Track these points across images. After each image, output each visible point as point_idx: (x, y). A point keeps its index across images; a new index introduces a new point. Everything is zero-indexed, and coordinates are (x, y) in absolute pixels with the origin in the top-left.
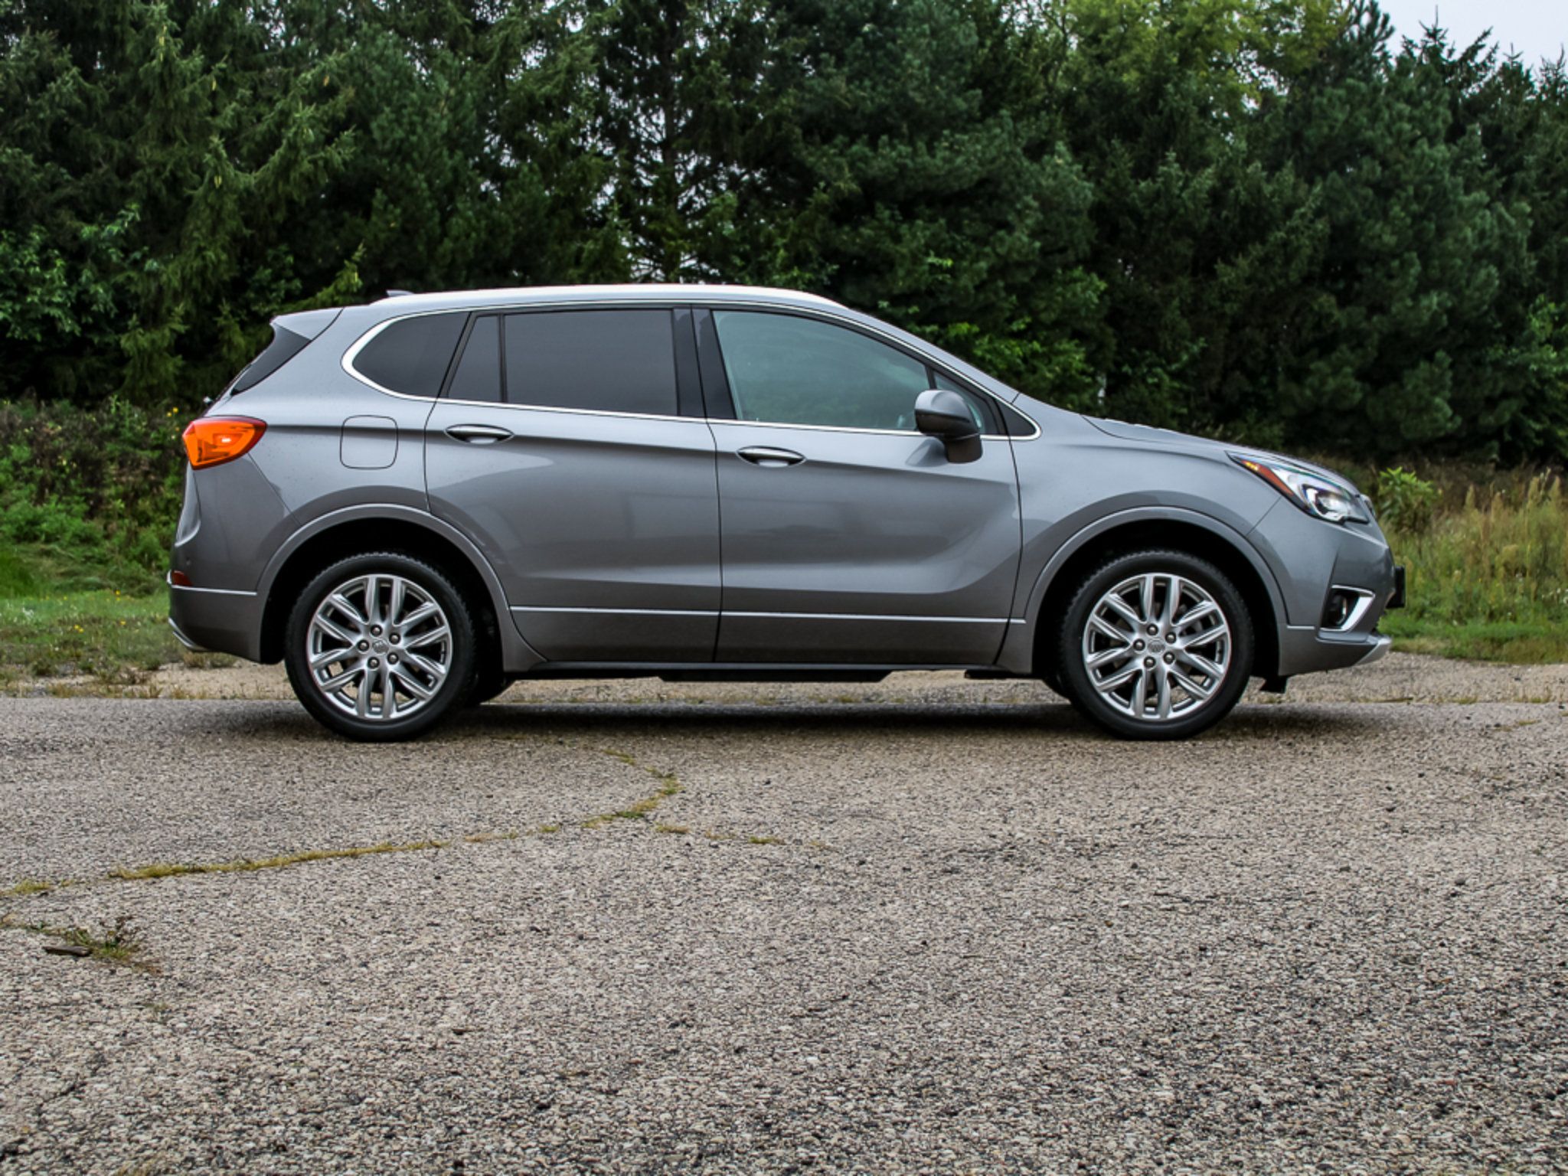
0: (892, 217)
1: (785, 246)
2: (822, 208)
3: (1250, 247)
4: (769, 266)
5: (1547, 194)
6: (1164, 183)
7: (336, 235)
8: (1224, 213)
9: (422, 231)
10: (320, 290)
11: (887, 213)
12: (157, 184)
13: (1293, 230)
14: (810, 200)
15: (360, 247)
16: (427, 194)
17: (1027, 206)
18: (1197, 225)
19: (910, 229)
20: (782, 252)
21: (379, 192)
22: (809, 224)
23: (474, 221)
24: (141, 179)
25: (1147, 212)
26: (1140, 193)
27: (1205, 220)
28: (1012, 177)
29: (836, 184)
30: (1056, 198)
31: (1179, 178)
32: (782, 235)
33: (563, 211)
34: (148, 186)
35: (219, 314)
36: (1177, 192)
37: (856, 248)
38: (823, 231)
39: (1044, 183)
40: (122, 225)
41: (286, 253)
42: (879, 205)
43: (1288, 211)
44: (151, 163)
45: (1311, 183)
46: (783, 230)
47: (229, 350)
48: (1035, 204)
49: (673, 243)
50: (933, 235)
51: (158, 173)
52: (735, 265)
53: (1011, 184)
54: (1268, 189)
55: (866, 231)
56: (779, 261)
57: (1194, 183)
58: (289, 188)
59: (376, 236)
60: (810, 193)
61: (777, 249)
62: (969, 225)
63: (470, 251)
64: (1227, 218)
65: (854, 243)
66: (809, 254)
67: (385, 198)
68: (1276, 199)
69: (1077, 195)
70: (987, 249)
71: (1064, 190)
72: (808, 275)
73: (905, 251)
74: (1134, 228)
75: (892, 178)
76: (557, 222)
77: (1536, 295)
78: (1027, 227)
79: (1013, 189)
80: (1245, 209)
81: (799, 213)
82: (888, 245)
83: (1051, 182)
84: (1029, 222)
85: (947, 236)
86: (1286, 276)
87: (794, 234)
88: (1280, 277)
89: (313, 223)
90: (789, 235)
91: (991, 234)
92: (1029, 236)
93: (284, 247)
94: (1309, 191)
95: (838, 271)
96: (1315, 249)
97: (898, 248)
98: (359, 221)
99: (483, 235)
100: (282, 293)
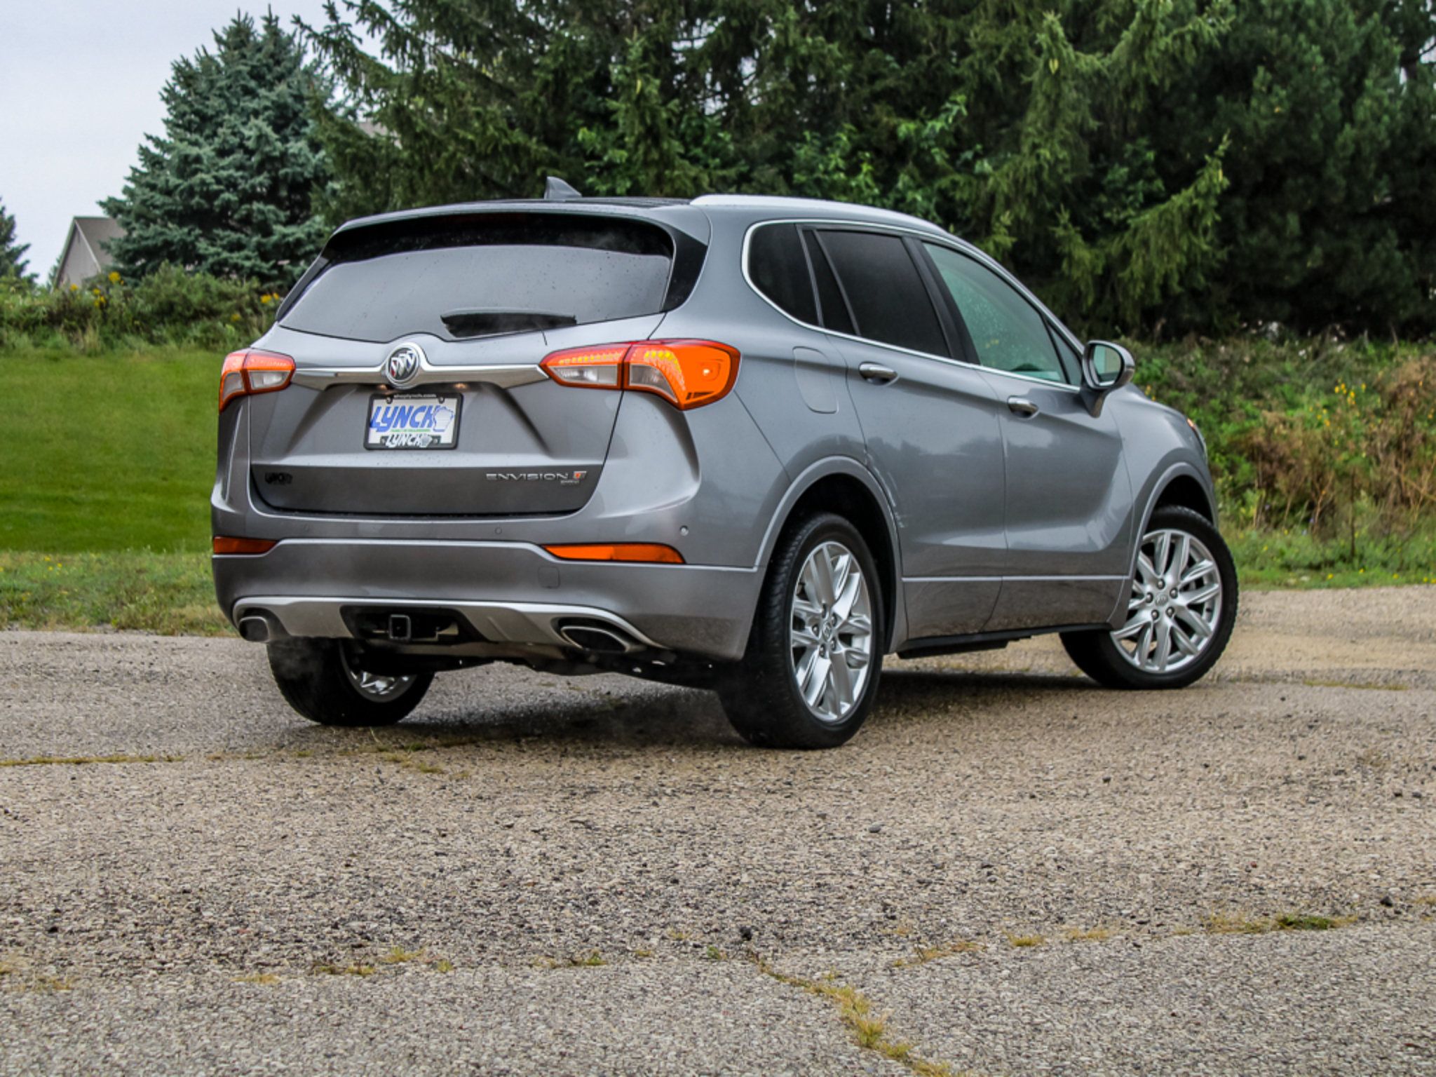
7: (1209, 123)
9: (1317, 116)
10: (1179, 193)
12: (991, 71)
15: (1224, 139)
16: (1324, 70)
21: (1261, 70)
24: (971, 66)
34: (981, 75)
35: (1057, 224)
40: (946, 120)
41: (1149, 148)
44: (983, 46)
47: (1070, 266)
51: (991, 58)
58: (1145, 69)
63: (1381, 139)
67: (1270, 77)
89: (1180, 110)
93: (1144, 141)
98: (1239, 105)
99: (1401, 118)
100: (1141, 197)
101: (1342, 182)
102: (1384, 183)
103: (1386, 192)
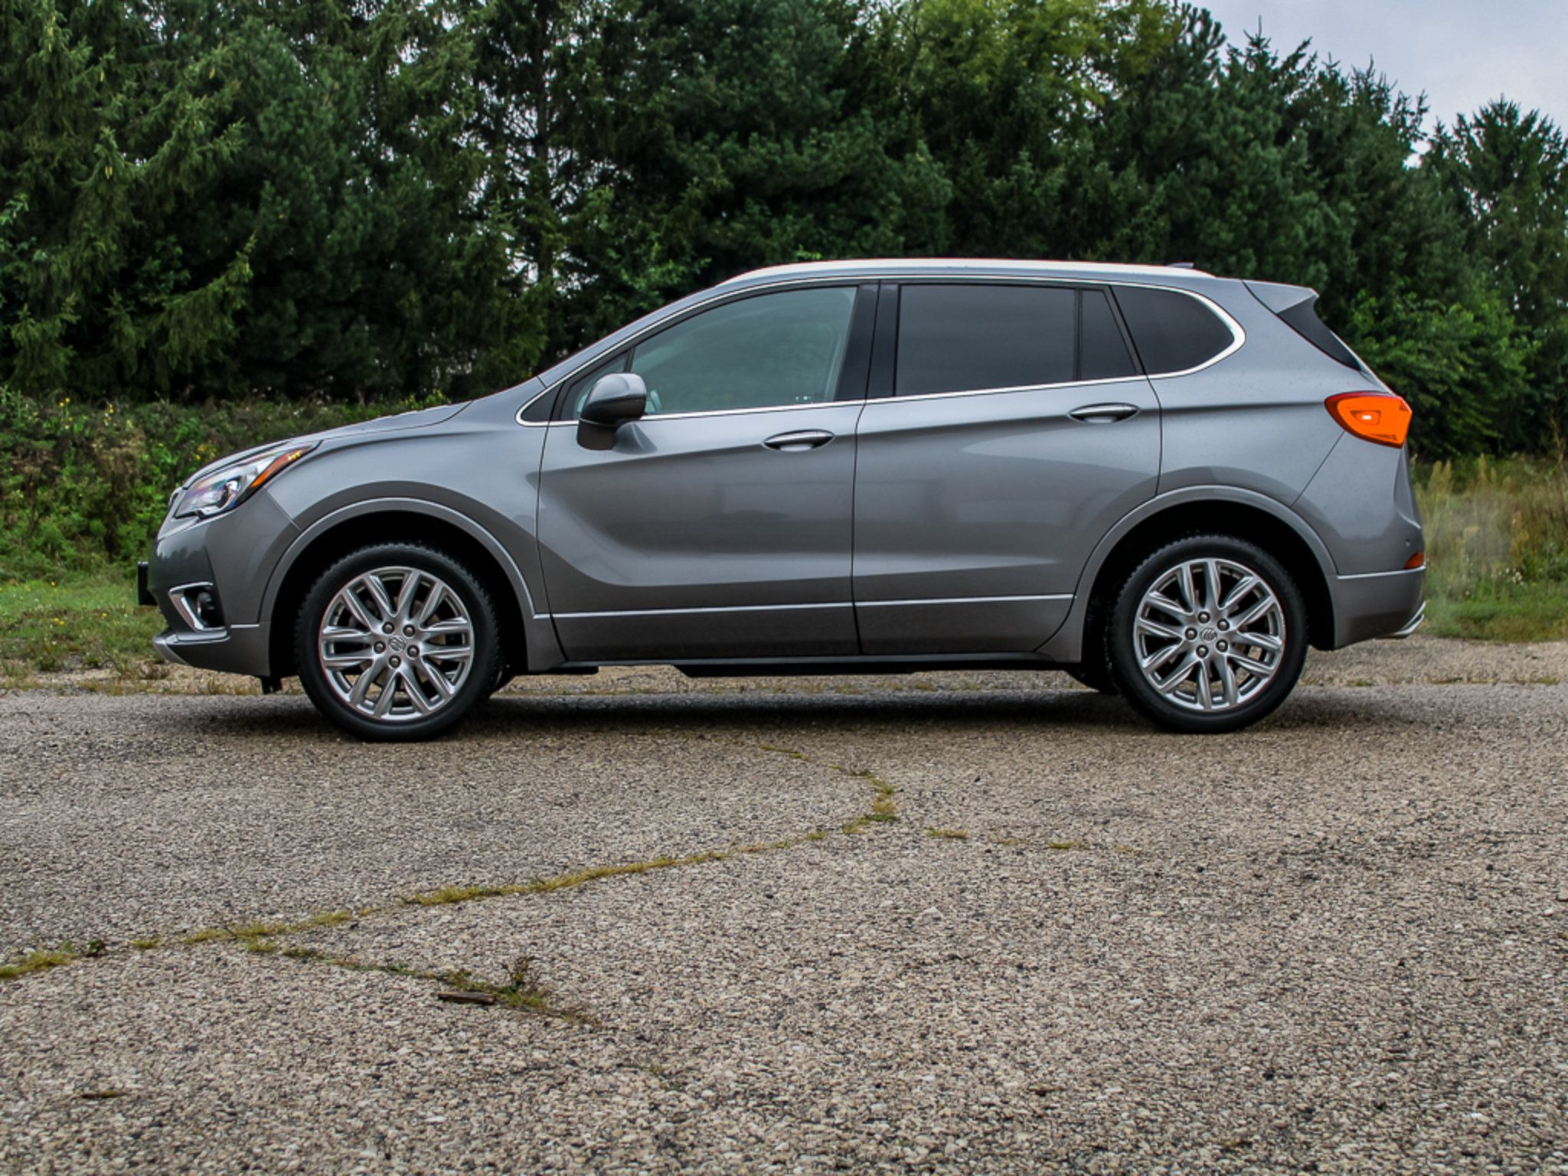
0: (762, 212)
1: (659, 239)
2: (696, 203)
3: (1098, 243)
4: (644, 259)
5: (1366, 195)
6: (1018, 181)
7: (224, 226)
8: (1074, 210)
9: (310, 223)
10: (211, 281)
11: (757, 208)
12: (45, 174)
13: (1139, 227)
14: (683, 194)
15: (252, 238)
16: (314, 186)
17: (891, 203)
18: (1047, 222)
19: (780, 223)
20: (656, 245)
21: (267, 184)
22: (682, 218)
23: (360, 214)
24: (29, 170)
25: (1001, 209)
26: (994, 191)
27: (1055, 217)
28: (875, 174)
29: (709, 179)
30: (917, 195)
31: (1031, 176)
32: (656, 229)
33: (444, 205)
34: (36, 176)
35: (110, 305)
36: (1030, 189)
37: (728, 242)
38: (696, 225)
39: (906, 180)
40: (11, 214)
41: (175, 244)
42: (749, 201)
43: (1133, 207)
44: (39, 153)
45: (1151, 181)
46: (657, 226)
47: (120, 341)
48: (898, 200)
49: (551, 236)
50: (802, 230)
51: (46, 164)
52: (611, 259)
53: (873, 180)
54: (1114, 187)
55: (738, 226)
56: (653, 254)
57: (1046, 181)
58: (178, 180)
59: (265, 229)
60: (684, 188)
61: (652, 243)
62: (835, 220)
63: (357, 243)
64: (1076, 217)
65: (726, 237)
66: (682, 248)
67: (273, 190)
68: (1121, 198)
69: (938, 191)
70: (853, 244)
71: (925, 186)
72: (681, 268)
73: (775, 244)
74: (989, 224)
75: (762, 174)
76: (439, 215)
77: (1357, 291)
78: (891, 222)
79: (876, 186)
80: (1093, 207)
81: (672, 207)
82: (758, 239)
83: (913, 179)
84: (893, 217)
85: (814, 231)
87: (667, 228)
89: (201, 214)
90: (663, 230)
91: (855, 229)
92: (893, 231)
93: (172, 239)
94: (1152, 191)
95: (710, 264)
96: (1158, 246)
97: (768, 242)
98: (248, 212)
99: (370, 227)
100: (171, 284)
101: (329, 276)
102: (358, 278)
103: (359, 286)
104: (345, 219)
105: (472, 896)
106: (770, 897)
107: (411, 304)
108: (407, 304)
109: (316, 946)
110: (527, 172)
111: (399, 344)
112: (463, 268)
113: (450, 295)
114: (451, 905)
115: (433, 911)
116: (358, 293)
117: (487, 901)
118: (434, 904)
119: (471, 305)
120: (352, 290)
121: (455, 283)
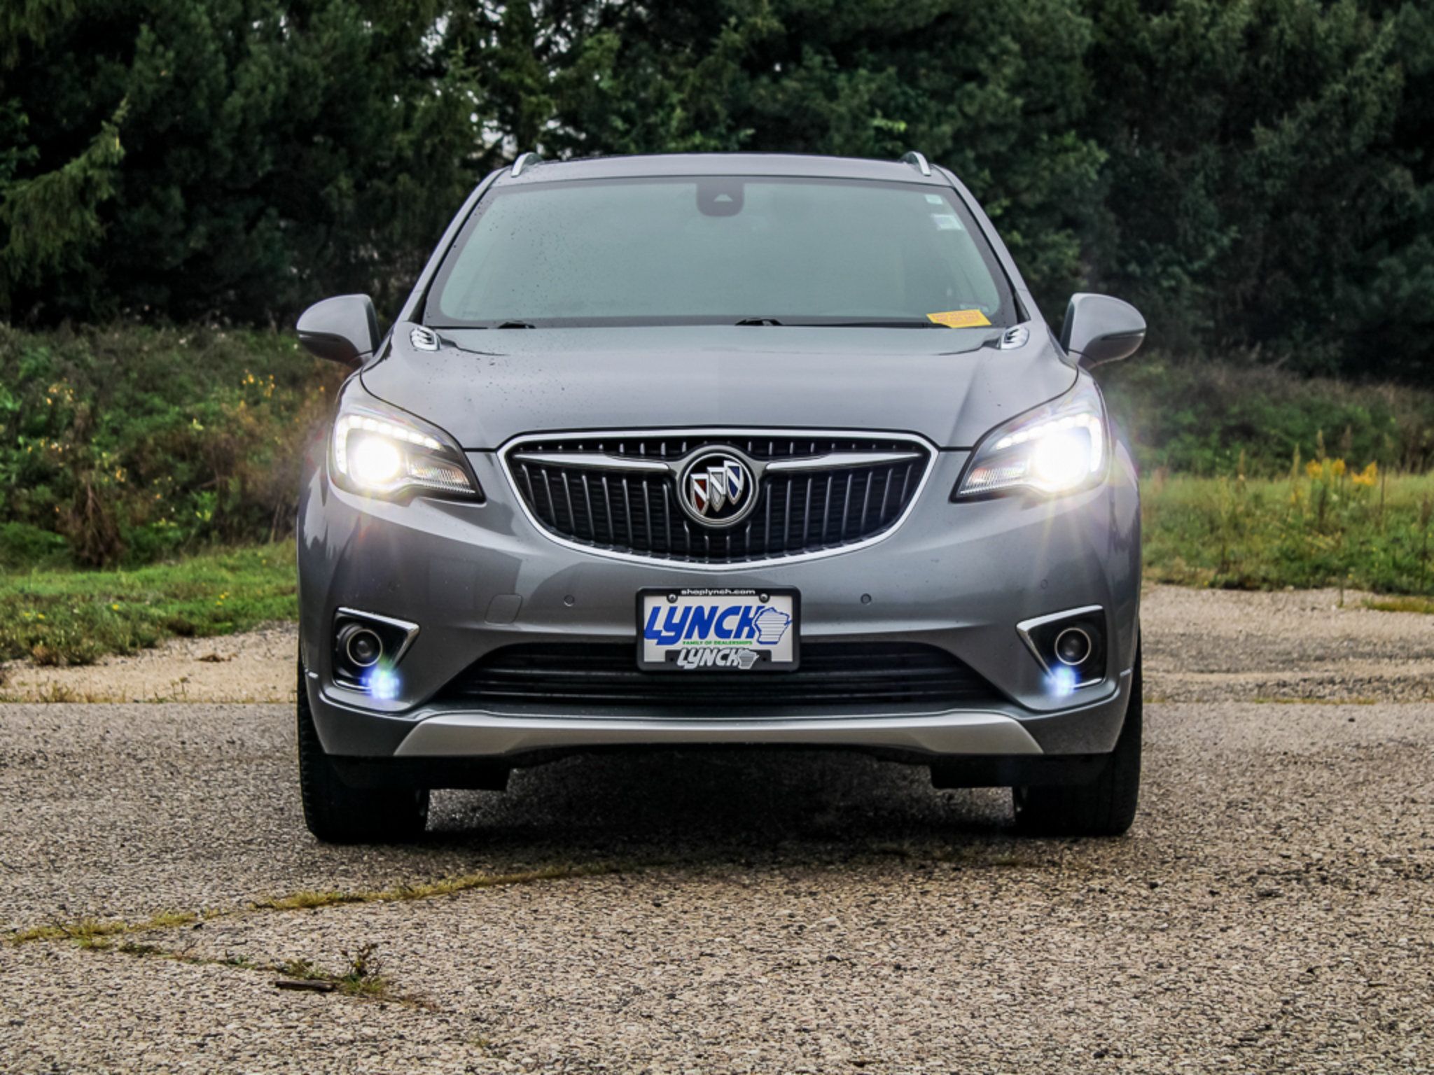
0: (825, 63)
1: (682, 103)
2: (733, 53)
3: (1298, 104)
4: (662, 131)
6: (1184, 19)
7: (86, 86)
8: (1264, 59)
9: (203, 82)
10: (68, 162)
11: (818, 59)
13: (1357, 82)
14: (716, 41)
15: (123, 103)
16: (209, 32)
17: (1005, 51)
18: (1228, 76)
19: (850, 80)
20: (679, 112)
21: (144, 28)
22: (715, 74)
23: (271, 69)
25: (1162, 57)
26: (1152, 32)
27: (1238, 69)
28: (983, 11)
29: (751, 20)
30: (1043, 40)
31: (1204, 12)
32: (678, 89)
33: (386, 56)
36: (1202, 30)
37: (778, 106)
38: (733, 83)
39: (1026, 19)
41: (19, 111)
42: (807, 49)
43: (1349, 55)
45: (1377, 17)
46: (679, 83)
48: (1015, 47)
49: (533, 99)
50: (880, 89)
52: (615, 130)
53: (981, 19)
54: (1322, 26)
55: (790, 84)
56: (674, 123)
57: (1225, 19)
58: (23, 23)
59: (141, 89)
60: (717, 32)
61: (673, 108)
62: (927, 77)
63: (267, 110)
64: (1267, 66)
65: (775, 100)
66: (714, 115)
67: (153, 37)
68: (1332, 41)
69: (1071, 35)
70: (952, 108)
71: (1053, 28)
73: (843, 110)
74: (1144, 78)
75: (825, 12)
76: (379, 70)
78: (1005, 78)
79: (985, 27)
80: (1292, 53)
81: (700, 59)
82: (819, 102)
83: (1037, 18)
84: (1008, 71)
85: (897, 90)
86: (1347, 143)
87: (694, 86)
88: (1338, 145)
89: (55, 70)
90: (688, 89)
91: (955, 87)
92: (1007, 90)
93: (15, 103)
94: (1377, 31)
95: (752, 136)
96: (1385, 108)
97: (833, 106)
98: (119, 68)
99: (284, 88)
100: (13, 165)
101: (229, 155)
102: (268, 157)
103: (269, 167)
104: (250, 75)
105: (331, 902)
106: (658, 905)
107: (341, 194)
108: (335, 193)
109: (152, 943)
110: (502, 9)
111: (325, 246)
112: (411, 143)
113: (393, 181)
114: (306, 910)
115: (285, 915)
116: (269, 177)
117: (347, 907)
118: (288, 909)
119: (423, 193)
120: (260, 174)
121: (400, 163)
